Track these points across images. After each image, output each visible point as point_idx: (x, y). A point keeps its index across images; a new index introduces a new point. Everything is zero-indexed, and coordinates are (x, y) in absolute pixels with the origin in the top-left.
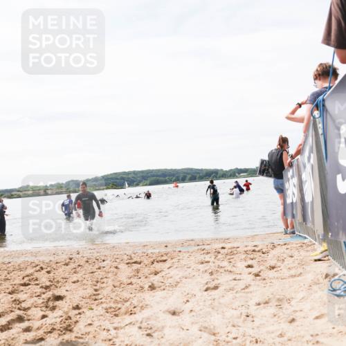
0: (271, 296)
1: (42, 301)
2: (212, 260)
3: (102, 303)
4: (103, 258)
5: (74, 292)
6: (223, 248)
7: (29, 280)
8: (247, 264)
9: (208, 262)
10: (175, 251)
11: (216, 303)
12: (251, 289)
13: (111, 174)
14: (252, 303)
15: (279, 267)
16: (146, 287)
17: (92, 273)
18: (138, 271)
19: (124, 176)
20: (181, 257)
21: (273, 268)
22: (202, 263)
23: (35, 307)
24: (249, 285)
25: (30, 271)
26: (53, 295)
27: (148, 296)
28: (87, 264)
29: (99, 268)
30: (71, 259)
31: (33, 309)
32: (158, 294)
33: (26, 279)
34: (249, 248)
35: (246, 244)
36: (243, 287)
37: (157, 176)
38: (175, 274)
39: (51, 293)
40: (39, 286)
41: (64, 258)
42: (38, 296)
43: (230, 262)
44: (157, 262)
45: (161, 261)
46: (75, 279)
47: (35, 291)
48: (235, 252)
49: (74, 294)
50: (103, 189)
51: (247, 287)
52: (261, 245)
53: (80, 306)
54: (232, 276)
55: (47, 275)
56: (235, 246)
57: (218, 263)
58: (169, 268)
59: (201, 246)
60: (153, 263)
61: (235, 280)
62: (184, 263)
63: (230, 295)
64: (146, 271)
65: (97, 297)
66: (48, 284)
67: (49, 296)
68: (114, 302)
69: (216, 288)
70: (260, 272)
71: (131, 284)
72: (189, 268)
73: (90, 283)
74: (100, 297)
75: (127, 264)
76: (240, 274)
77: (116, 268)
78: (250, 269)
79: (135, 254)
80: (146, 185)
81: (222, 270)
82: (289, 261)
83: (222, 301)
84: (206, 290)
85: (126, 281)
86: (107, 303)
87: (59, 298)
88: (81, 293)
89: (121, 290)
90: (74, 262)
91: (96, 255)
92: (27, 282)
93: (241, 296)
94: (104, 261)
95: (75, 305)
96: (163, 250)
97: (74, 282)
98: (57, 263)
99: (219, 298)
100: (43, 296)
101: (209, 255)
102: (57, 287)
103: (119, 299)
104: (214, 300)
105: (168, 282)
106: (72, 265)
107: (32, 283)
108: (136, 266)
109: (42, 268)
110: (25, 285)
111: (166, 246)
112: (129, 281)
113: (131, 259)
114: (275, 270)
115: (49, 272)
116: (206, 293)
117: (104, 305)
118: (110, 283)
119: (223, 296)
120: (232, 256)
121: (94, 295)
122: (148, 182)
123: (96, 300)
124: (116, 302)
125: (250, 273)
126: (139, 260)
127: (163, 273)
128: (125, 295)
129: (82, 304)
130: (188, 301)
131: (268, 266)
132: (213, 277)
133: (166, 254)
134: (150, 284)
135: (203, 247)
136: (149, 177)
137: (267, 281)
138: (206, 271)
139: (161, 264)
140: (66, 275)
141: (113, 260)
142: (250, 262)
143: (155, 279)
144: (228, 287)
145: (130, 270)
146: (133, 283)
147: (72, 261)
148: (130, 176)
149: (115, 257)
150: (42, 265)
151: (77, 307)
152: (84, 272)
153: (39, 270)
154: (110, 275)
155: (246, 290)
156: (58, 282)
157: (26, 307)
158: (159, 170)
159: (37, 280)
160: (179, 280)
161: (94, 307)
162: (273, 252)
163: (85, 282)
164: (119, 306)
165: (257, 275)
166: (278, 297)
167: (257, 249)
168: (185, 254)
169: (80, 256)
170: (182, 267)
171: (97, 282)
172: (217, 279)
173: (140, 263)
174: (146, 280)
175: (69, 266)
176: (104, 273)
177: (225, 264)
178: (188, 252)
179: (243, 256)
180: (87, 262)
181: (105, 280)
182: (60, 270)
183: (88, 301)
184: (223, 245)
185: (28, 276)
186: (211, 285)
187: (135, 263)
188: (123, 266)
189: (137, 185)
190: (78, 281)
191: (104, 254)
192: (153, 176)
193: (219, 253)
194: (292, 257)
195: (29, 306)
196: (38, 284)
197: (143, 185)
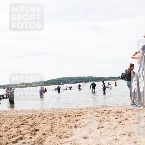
0: (126, 132)
1: (30, 131)
2: (101, 115)
3: (55, 133)
4: (55, 114)
5: (43, 128)
6: (105, 110)
7: (24, 122)
8: (115, 117)
9: (99, 116)
10: (85, 111)
11: (103, 134)
12: (117, 128)
13: (58, 79)
14: (118, 134)
15: (129, 119)
16: (73, 126)
17: (50, 120)
18: (69, 119)
19: (63, 79)
20: (87, 114)
21: (127, 119)
22: (96, 117)
23: (27, 134)
24: (117, 127)
25: (24, 118)
26: (35, 129)
27: (74, 130)
28: (48, 116)
29: (53, 118)
30: (41, 114)
31: (26, 135)
32: (78, 130)
33: (23, 122)
34: (116, 111)
35: (115, 109)
36: (114, 127)
37: (77, 79)
38: (85, 121)
39: (33, 128)
40: (28, 125)
41: (38, 113)
42: (28, 129)
43: (108, 117)
44: (77, 116)
45: (79, 116)
46: (43, 122)
47: (27, 127)
48: (110, 112)
49: (43, 129)
50: (54, 85)
51: (115, 127)
52: (121, 110)
53: (45, 134)
54: (109, 123)
55: (32, 120)
56: (110, 110)
57: (103, 117)
58: (82, 119)
59: (96, 110)
60: (75, 116)
61: (110, 124)
62: (89, 117)
63: (109, 131)
64: (73, 120)
65: (52, 130)
66: (32, 124)
67: (33, 129)
68: (60, 133)
69: (102, 127)
70: (121, 121)
71: (67, 125)
72: (91, 119)
73: (50, 124)
74: (54, 130)
75: (65, 116)
76: (113, 122)
77: (60, 118)
78: (117, 120)
79: (68, 112)
80: (72, 83)
81: (105, 120)
82: (133, 117)
83: (105, 133)
84: (98, 128)
85: (64, 124)
86: (57, 133)
87: (37, 130)
88: (46, 128)
89: (62, 127)
90: (43, 115)
91: (51, 112)
92: (24, 123)
93: (113, 131)
94: (55, 115)
95: (43, 133)
96: (80, 111)
97: (43, 124)
98: (35, 115)
99: (104, 132)
100: (30, 129)
101: (99, 113)
102: (36, 126)
103: (62, 131)
104: (102, 132)
105: (82, 125)
106: (42, 117)
107: (25, 123)
108: (69, 118)
109: (29, 118)
110: (22, 124)
111: (81, 109)
112: (66, 124)
113: (66, 114)
114: (127, 120)
115: (32, 119)
116: (98, 130)
117: (56, 134)
118: (58, 124)
119: (105, 131)
120: (109, 114)
121: (51, 129)
122: (73, 82)
123: (52, 131)
124: (61, 132)
125: (117, 122)
126: (70, 115)
127: (80, 121)
128: (64, 130)
129: (46, 133)
130: (91, 133)
131: (124, 118)
132: (101, 123)
133: (81, 113)
134: (75, 125)
135: (97, 110)
136: (73, 80)
137: (124, 125)
138: (98, 120)
139: (79, 117)
140: (39, 121)
141: (59, 115)
142: (117, 117)
143: (77, 123)
144: (107, 127)
145: (66, 119)
146: (68, 124)
147: (42, 115)
148: (66, 79)
149: (60, 113)
150: (29, 116)
151: (44, 134)
152: (47, 120)
153: (28, 118)
154: (58, 121)
155: (115, 129)
156: (36, 123)
157: (24, 134)
158: (78, 77)
159: (27, 122)
160: (87, 124)
161: (51, 134)
162: (126, 113)
163: (47, 124)
164: (62, 134)
165: (120, 122)
166: (129, 132)
167: (119, 111)
168: (89, 113)
169: (45, 112)
170: (88, 118)
171: (52, 124)
172: (103, 124)
173: (70, 116)
174: (73, 123)
175: (41, 117)
176: (55, 120)
177: (106, 117)
178: (90, 112)
179: (114, 114)
180: (48, 115)
181: (56, 123)
182: (37, 118)
183: (49, 132)
184: (105, 109)
185: (23, 121)
186: (101, 126)
187: (68, 116)
188: (63, 117)
189: (69, 83)
190: (44, 123)
191: (55, 112)
192: (75, 79)
193: (103, 112)
194: (134, 115)
195: (25, 133)
196: (28, 124)
197: (71, 83)
